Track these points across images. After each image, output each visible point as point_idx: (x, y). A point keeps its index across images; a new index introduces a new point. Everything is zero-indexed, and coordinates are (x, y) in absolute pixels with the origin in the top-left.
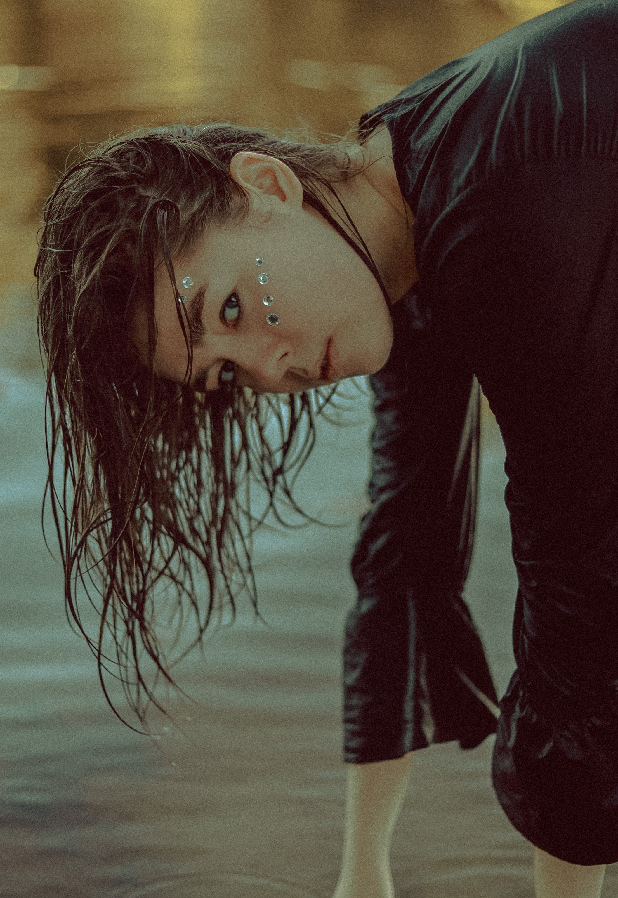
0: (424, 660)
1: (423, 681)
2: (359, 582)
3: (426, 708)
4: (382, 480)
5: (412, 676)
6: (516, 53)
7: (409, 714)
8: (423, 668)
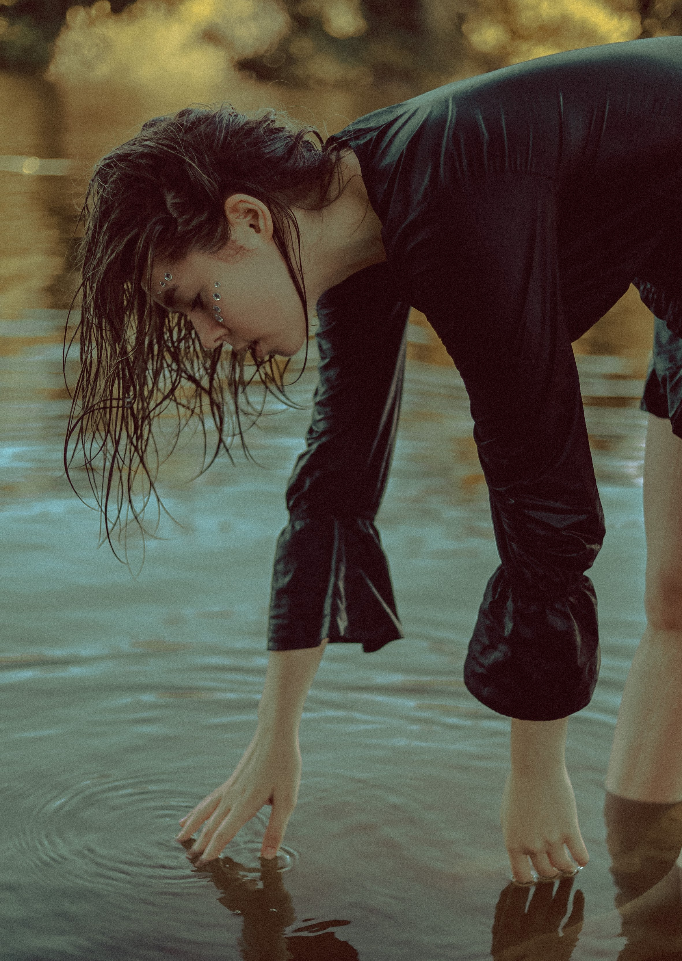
0: (343, 569)
1: (341, 585)
2: (291, 509)
3: (342, 606)
4: (321, 427)
5: (332, 579)
6: (447, 101)
7: (327, 610)
8: (342, 574)
